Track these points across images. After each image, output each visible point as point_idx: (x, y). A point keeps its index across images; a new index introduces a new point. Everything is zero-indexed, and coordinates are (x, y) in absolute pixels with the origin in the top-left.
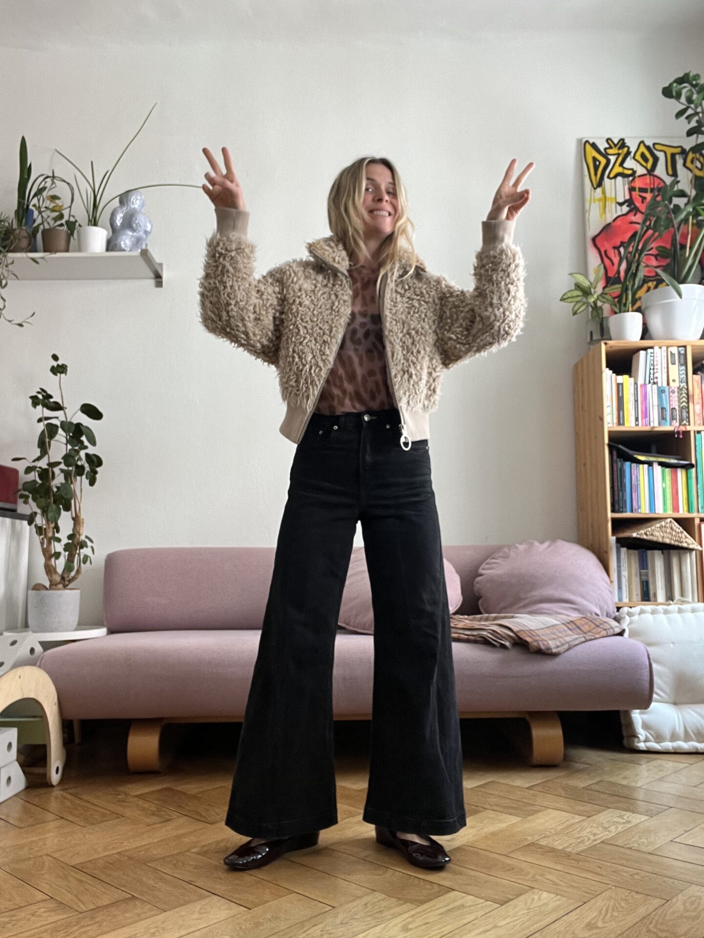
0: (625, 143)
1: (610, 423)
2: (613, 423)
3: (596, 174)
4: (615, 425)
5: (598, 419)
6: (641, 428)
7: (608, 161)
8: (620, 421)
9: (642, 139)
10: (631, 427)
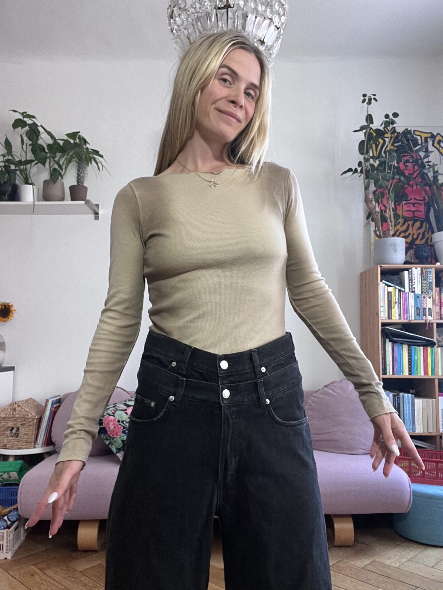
0: (396, 130)
1: (383, 316)
2: (385, 317)
3: (376, 150)
4: (387, 318)
5: (375, 313)
6: (402, 321)
7: (385, 142)
8: (390, 317)
9: (406, 128)
10: (396, 320)
